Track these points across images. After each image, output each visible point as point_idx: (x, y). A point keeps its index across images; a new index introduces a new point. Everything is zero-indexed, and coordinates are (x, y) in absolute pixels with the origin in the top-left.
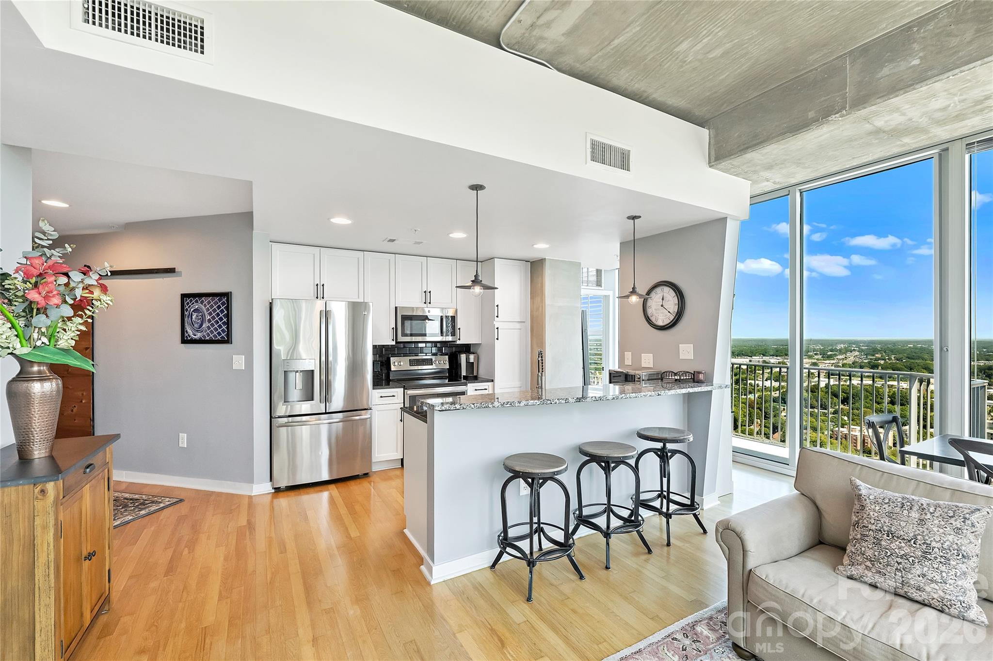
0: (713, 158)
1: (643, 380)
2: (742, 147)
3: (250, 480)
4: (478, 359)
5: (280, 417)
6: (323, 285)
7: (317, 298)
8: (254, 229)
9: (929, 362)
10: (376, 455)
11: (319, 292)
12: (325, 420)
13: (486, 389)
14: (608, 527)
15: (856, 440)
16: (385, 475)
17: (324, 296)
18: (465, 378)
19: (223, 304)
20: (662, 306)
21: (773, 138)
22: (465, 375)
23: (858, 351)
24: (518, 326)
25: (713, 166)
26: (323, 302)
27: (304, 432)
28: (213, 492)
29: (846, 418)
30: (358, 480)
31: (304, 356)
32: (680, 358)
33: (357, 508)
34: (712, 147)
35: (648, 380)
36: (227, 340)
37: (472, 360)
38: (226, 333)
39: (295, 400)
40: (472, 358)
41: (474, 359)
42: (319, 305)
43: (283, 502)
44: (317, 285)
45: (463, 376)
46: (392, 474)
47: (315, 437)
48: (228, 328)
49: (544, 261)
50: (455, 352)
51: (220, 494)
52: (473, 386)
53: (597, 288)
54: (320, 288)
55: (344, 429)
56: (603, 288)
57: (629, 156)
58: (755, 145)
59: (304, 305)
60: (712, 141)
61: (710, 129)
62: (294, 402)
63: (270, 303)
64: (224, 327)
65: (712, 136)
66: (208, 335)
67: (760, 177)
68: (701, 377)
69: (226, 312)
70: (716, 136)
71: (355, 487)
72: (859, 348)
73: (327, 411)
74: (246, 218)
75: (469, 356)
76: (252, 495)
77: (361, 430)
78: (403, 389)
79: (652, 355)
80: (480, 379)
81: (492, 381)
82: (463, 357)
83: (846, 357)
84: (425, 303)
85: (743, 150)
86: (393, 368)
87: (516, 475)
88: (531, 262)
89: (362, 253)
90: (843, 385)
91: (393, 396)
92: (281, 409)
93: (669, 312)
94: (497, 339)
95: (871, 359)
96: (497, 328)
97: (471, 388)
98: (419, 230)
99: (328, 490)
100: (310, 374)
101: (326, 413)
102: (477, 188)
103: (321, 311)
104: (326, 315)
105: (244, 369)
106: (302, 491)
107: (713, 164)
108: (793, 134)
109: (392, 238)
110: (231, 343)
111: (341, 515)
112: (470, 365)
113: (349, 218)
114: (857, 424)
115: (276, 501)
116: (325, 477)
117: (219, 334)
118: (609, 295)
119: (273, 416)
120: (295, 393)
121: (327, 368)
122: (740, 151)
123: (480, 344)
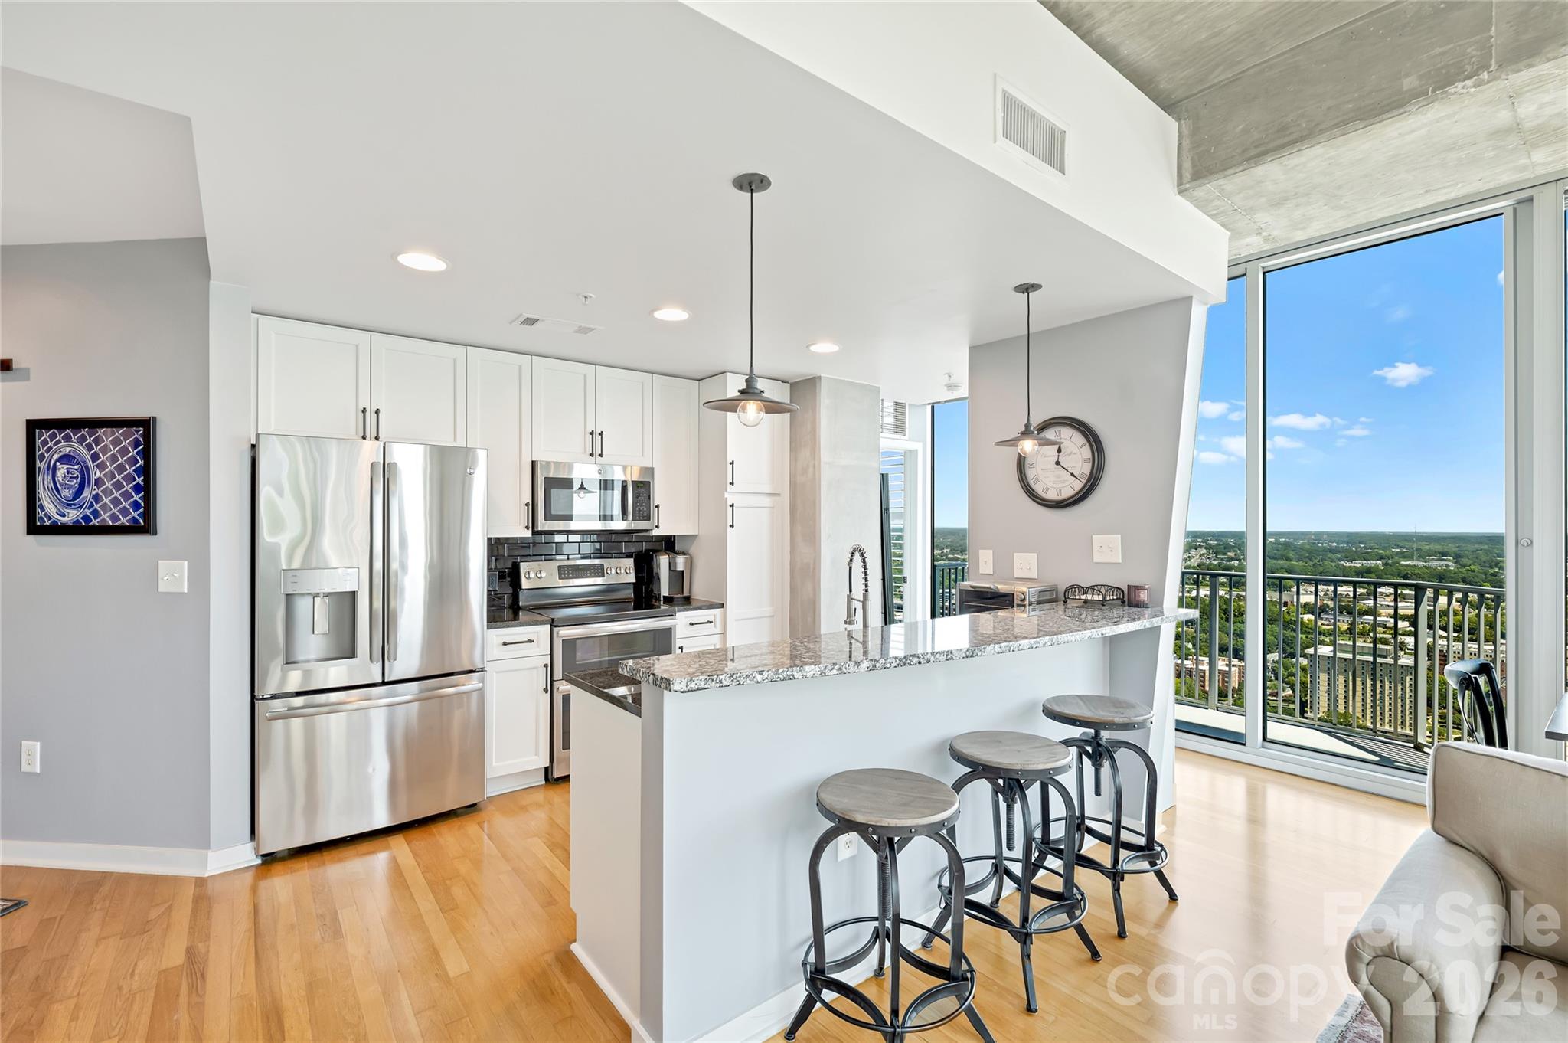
0: (1187, 175)
1: (1030, 604)
2: (1253, 152)
3: (202, 840)
4: (691, 564)
5: (273, 697)
6: (377, 412)
7: (364, 438)
8: (212, 278)
9: (1295, 563)
10: (494, 764)
11: (369, 423)
12: (380, 698)
13: (711, 622)
14: (1025, 920)
15: (1204, 677)
16: (511, 801)
17: (380, 435)
18: (668, 600)
19: (136, 444)
20: (1058, 463)
21: (1323, 131)
22: (667, 595)
23: (1205, 548)
24: (767, 501)
25: (1186, 190)
26: (380, 444)
27: (334, 726)
28: (105, 875)
29: (1190, 646)
30: (455, 819)
31: (333, 561)
32: (1095, 561)
33: (458, 892)
34: (1184, 153)
35: (1039, 603)
36: (144, 526)
37: (680, 567)
38: (142, 510)
39: (313, 656)
40: (681, 562)
41: (686, 563)
42: (370, 451)
43: (282, 885)
44: (364, 411)
45: (664, 597)
46: (528, 799)
47: (359, 736)
48: (146, 499)
49: (817, 380)
50: (647, 551)
51: (123, 879)
52: (686, 617)
53: (898, 436)
54: (371, 418)
55: (422, 715)
56: (906, 437)
57: (1063, 143)
58: (1282, 147)
59: (333, 451)
60: (1186, 143)
61: (1180, 119)
62: (308, 661)
63: (253, 446)
64: (137, 497)
65: (1186, 132)
66: (96, 514)
67: (1253, 224)
68: (1143, 596)
69: (141, 463)
70: (1195, 131)
71: (447, 836)
72: (1206, 543)
73: (386, 680)
74: (194, 252)
75: (674, 558)
76: (207, 875)
77: (457, 715)
78: (549, 626)
79: (1035, 554)
80: (694, 604)
81: (722, 606)
82: (663, 560)
83: (1189, 557)
84: (592, 455)
85: (1252, 158)
86: (525, 584)
87: (844, 825)
88: (791, 385)
89: (462, 349)
90: (1186, 597)
91: (530, 641)
92: (279, 678)
93: (1072, 475)
94: (732, 526)
95: (1222, 559)
96: (732, 506)
97: (681, 621)
98: (593, 296)
99: (387, 848)
100: (348, 600)
101: (384, 683)
102: (751, 183)
103: (372, 465)
104: (385, 474)
105: (186, 591)
106: (327, 855)
107: (1188, 186)
108: (1367, 122)
109: (530, 316)
110: (155, 533)
111: (420, 915)
112: (678, 577)
113: (441, 254)
114: (1205, 655)
115: (264, 884)
116: (381, 820)
117: (124, 512)
118: (917, 450)
119: (258, 694)
120: (313, 641)
121: (386, 585)
122: (1248, 160)
123: (695, 536)
